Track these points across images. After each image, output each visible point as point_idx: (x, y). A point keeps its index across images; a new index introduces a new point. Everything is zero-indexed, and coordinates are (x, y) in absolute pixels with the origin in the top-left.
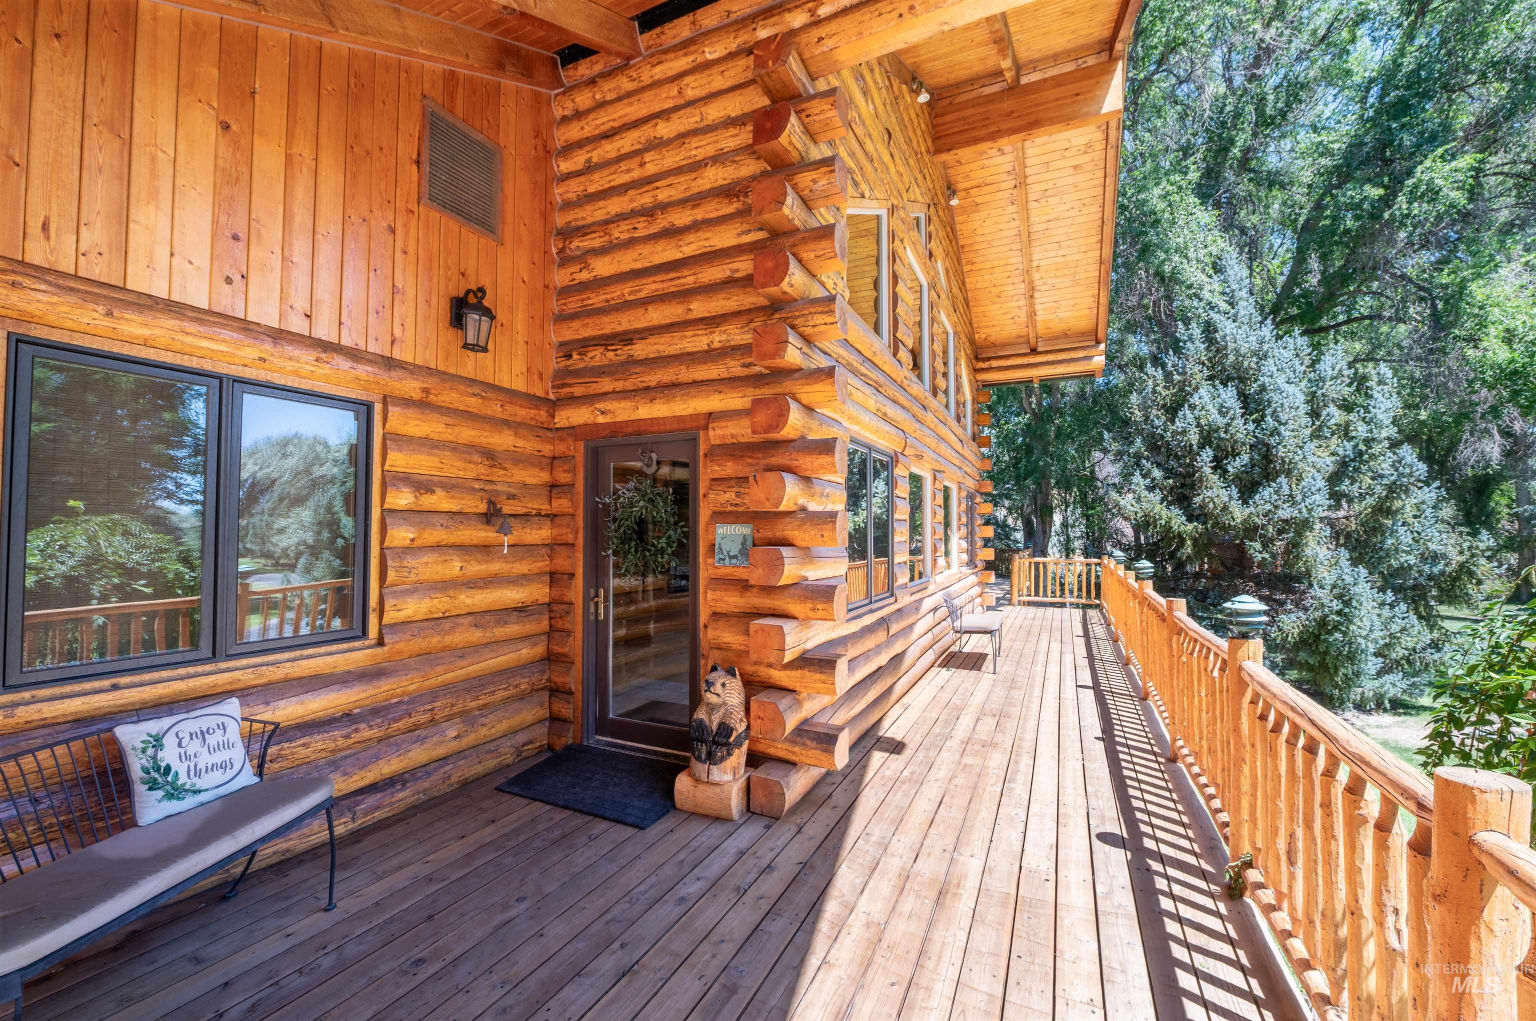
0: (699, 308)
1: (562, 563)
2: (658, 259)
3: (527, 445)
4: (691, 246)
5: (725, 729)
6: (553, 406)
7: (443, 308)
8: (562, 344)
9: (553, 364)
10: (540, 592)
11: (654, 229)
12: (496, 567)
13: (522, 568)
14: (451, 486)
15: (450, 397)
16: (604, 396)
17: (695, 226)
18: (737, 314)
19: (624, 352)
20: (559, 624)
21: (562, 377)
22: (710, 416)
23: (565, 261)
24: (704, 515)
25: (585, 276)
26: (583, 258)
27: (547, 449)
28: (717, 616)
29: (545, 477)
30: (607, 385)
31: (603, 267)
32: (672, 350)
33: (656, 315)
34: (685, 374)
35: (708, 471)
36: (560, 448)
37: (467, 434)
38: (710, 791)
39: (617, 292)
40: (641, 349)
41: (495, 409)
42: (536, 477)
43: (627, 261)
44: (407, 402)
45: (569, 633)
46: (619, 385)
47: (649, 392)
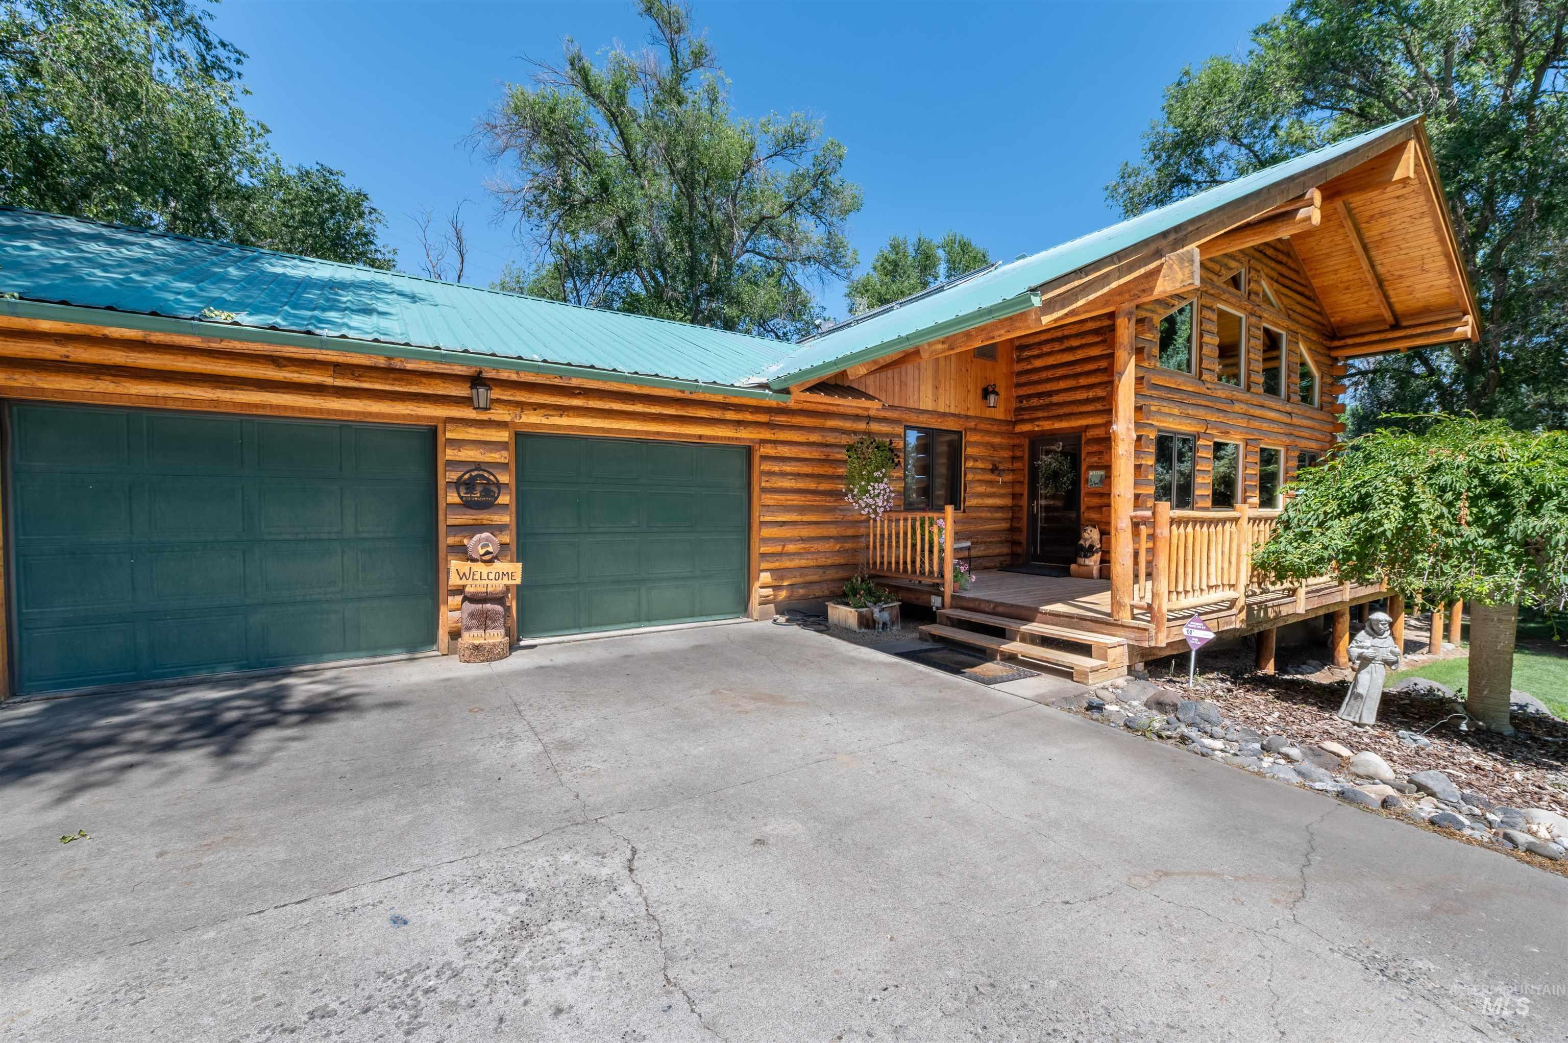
0: (1083, 381)
1: (1018, 489)
2: (1064, 360)
3: (1005, 441)
4: (1080, 355)
5: (1091, 546)
6: (1015, 423)
7: (979, 392)
8: (1018, 397)
9: (1014, 404)
10: (1008, 502)
11: (1063, 347)
12: (994, 490)
13: (1002, 491)
14: (983, 459)
15: (983, 426)
16: (1038, 419)
17: (1081, 347)
18: (1100, 384)
19: (1048, 400)
20: (1017, 515)
21: (1018, 410)
22: (1088, 427)
23: (1020, 360)
24: (1084, 468)
25: (1029, 367)
26: (1028, 359)
27: (1012, 442)
28: (1089, 508)
29: (1011, 453)
30: (1040, 414)
31: (1038, 363)
32: (1070, 399)
33: (1062, 385)
34: (1076, 409)
35: (1085, 450)
36: (1017, 441)
37: (987, 439)
38: (1085, 568)
39: (1044, 375)
40: (1056, 399)
41: (995, 428)
42: (1006, 454)
43: (1050, 361)
44: (971, 430)
45: (1020, 519)
46: (1046, 414)
47: (1059, 417)
